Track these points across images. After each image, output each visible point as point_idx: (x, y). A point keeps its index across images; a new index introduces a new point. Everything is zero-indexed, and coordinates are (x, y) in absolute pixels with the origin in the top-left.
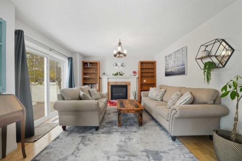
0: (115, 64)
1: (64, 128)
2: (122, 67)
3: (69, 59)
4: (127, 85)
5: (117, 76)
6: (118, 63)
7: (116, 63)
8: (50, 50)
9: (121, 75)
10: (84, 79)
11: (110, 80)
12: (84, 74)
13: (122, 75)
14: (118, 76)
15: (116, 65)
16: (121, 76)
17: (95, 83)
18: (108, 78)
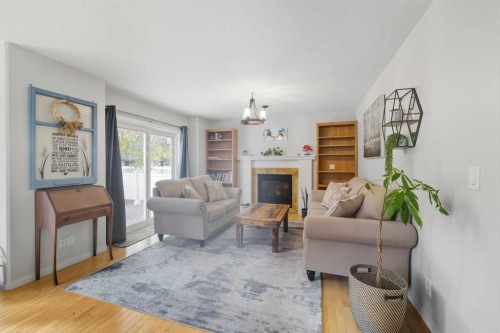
0: (266, 132)
1: (161, 237)
2: (280, 138)
3: (181, 129)
4: (290, 176)
5: (270, 157)
6: (271, 131)
7: (269, 130)
8: (151, 121)
9: (278, 153)
10: (210, 162)
11: (258, 165)
12: (210, 153)
13: (280, 154)
14: (272, 157)
15: (269, 134)
16: (278, 157)
17: (227, 171)
18: (252, 160)
